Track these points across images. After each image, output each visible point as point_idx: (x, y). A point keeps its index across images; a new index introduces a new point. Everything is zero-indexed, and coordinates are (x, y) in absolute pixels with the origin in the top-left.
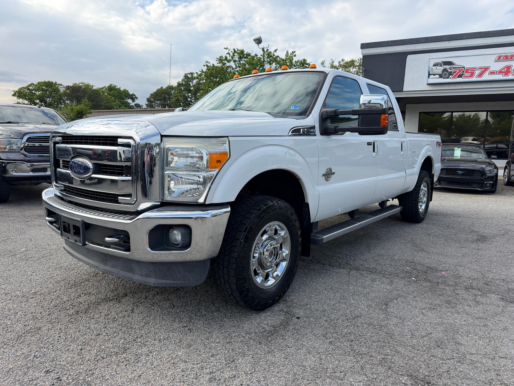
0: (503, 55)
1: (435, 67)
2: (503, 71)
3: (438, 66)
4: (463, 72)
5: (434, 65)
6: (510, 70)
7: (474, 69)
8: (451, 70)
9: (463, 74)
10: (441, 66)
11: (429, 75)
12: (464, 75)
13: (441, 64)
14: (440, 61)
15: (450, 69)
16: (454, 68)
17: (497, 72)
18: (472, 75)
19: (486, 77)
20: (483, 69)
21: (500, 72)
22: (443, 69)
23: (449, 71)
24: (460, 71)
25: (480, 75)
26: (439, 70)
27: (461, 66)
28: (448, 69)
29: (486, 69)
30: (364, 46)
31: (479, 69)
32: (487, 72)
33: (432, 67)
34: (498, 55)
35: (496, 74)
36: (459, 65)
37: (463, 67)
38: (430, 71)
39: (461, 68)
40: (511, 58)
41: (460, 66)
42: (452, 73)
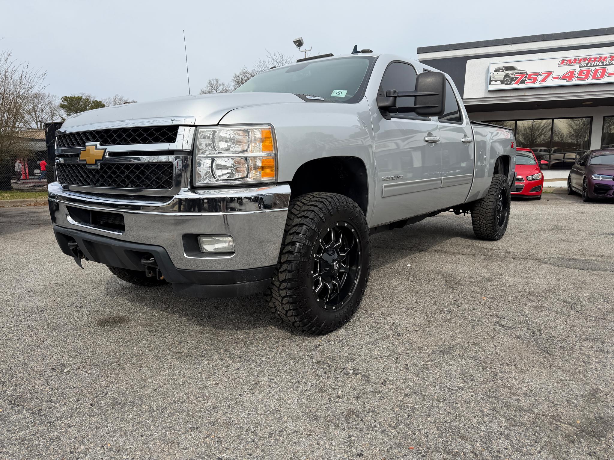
0: (566, 59)
1: (497, 73)
2: (567, 76)
3: (499, 71)
4: (526, 77)
5: (495, 71)
6: (574, 75)
7: (537, 74)
8: (513, 76)
9: (525, 80)
10: (503, 71)
11: (491, 81)
12: (527, 80)
13: (503, 69)
14: (501, 66)
15: (512, 74)
16: (516, 73)
17: (560, 77)
18: (535, 80)
19: (550, 82)
20: (547, 75)
21: (564, 77)
22: (504, 74)
23: (511, 76)
24: (523, 76)
25: (543, 81)
26: (501, 75)
27: (524, 72)
28: (510, 75)
29: (549, 74)
30: (421, 51)
31: (543, 74)
32: (551, 78)
33: (494, 73)
34: (561, 59)
35: (560, 79)
36: (521, 70)
37: (526, 73)
38: (491, 77)
39: (523, 73)
40: (575, 62)
41: (522, 72)
42: (515, 78)
